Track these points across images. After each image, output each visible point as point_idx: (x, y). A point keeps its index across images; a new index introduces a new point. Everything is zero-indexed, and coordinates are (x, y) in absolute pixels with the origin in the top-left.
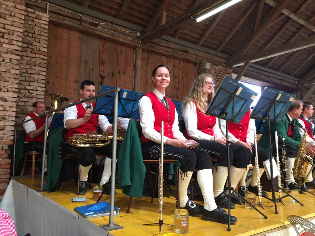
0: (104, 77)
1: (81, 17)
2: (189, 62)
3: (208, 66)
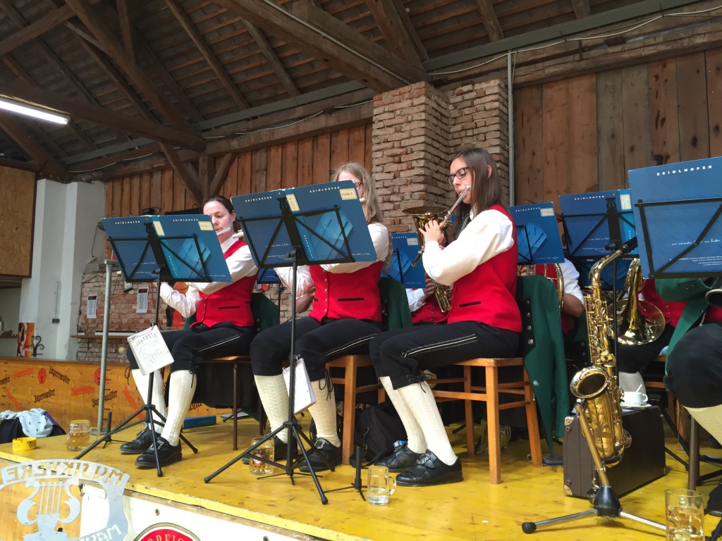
0: (668, 157)
1: (580, 41)
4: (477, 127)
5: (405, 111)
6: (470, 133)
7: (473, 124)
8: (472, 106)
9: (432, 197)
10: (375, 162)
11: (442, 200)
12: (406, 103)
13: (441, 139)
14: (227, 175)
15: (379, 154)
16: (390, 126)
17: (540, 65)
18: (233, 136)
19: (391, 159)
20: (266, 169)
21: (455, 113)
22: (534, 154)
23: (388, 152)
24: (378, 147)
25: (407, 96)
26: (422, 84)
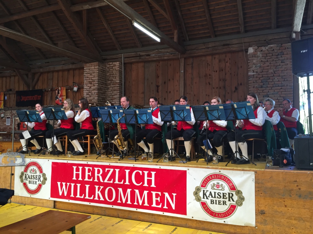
0: (159, 86)
1: (140, 54)
2: (238, 52)
3: (251, 50)
4: (113, 74)
5: (93, 70)
6: (112, 76)
7: (112, 74)
8: (112, 68)
9: (100, 94)
10: (85, 83)
11: (104, 94)
12: (93, 67)
13: (103, 77)
14: (39, 80)
15: (86, 81)
16: (89, 73)
17: (130, 58)
18: (41, 67)
19: (89, 83)
20: (52, 79)
21: (108, 70)
22: (129, 82)
23: (88, 81)
24: (85, 79)
25: (93, 65)
26: (97, 63)
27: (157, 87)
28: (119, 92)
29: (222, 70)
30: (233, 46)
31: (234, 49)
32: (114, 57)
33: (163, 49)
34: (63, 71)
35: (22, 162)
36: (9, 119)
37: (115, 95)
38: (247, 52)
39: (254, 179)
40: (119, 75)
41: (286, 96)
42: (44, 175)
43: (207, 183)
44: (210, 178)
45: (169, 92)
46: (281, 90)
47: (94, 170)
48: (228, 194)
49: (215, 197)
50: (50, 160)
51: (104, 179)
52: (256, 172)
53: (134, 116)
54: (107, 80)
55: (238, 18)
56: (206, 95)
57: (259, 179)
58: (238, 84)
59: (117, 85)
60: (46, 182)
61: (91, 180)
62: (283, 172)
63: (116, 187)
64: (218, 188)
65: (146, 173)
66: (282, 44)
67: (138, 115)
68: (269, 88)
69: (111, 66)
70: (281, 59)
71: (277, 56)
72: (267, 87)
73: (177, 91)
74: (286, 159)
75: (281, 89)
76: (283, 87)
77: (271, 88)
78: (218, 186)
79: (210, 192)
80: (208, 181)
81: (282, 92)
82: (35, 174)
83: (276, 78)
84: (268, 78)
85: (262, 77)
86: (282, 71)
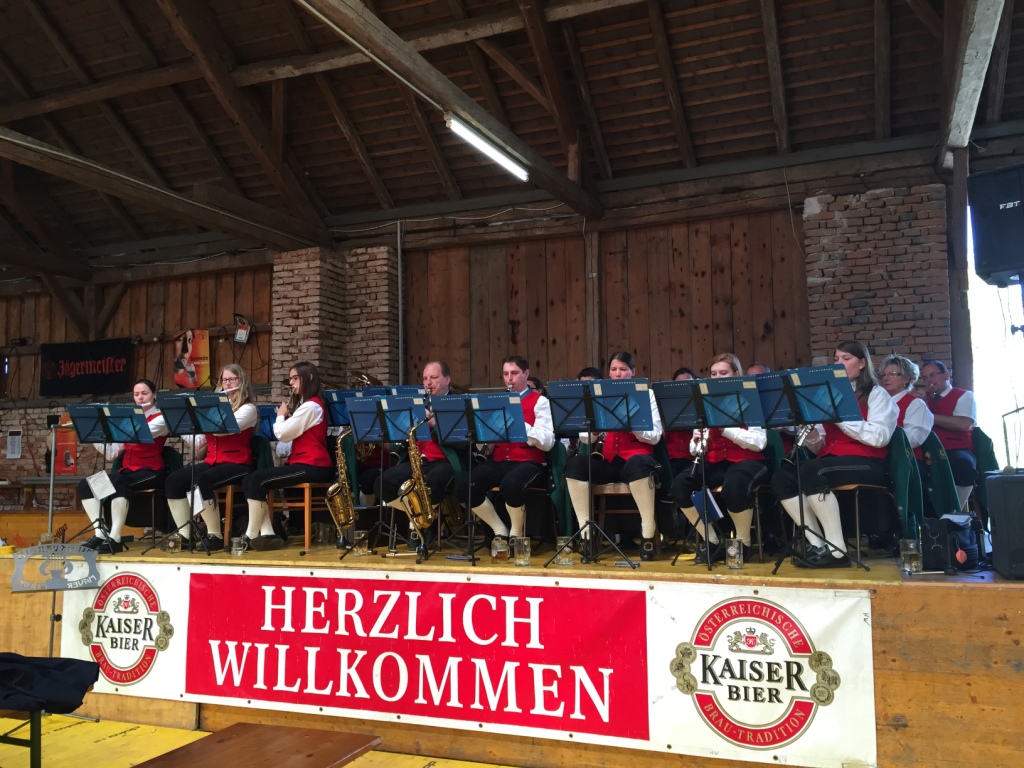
0: (519, 323)
1: (454, 220)
2: (770, 211)
3: (813, 207)
4: (369, 287)
5: (302, 272)
6: (363, 291)
7: (366, 284)
8: (366, 267)
9: (327, 350)
10: (275, 315)
11: (338, 351)
12: (304, 265)
13: (336, 297)
14: (118, 306)
15: (279, 309)
16: (289, 284)
17: (424, 235)
18: (126, 266)
19: (290, 314)
20: (164, 304)
21: (351, 272)
22: (421, 311)
23: (287, 308)
24: (278, 302)
25: (304, 258)
26: (318, 249)
27: (510, 327)
28: (387, 342)
29: (722, 271)
30: (755, 192)
31: (757, 203)
32: (372, 229)
33: (529, 205)
34: (200, 276)
35: (90, 575)
36: (18, 438)
37: (374, 354)
38: (801, 211)
39: (870, 615)
40: (386, 288)
41: (930, 349)
42: (164, 617)
43: (715, 630)
44: (725, 614)
45: (550, 343)
46: (914, 332)
47: (334, 597)
48: (784, 666)
49: (742, 677)
50: (183, 567)
51: (368, 627)
52: (875, 591)
53: (465, 418)
54: (348, 305)
55: (770, 107)
56: (673, 350)
57: (883, 615)
58: (774, 313)
59: (382, 322)
60: (172, 641)
61: (325, 630)
62: (961, 589)
63: (409, 650)
64: (751, 646)
65: (510, 601)
66: (910, 187)
67: (478, 414)
68: (873, 327)
69: (361, 258)
70: (907, 232)
71: (896, 222)
72: (869, 322)
73: (577, 339)
74: (963, 547)
75: (914, 327)
76: (918, 323)
77: (880, 326)
78: (751, 640)
79: (727, 662)
80: (719, 625)
81: (915, 337)
82: (132, 617)
83: (896, 295)
84: (869, 294)
85: (852, 290)
86: (914, 271)
